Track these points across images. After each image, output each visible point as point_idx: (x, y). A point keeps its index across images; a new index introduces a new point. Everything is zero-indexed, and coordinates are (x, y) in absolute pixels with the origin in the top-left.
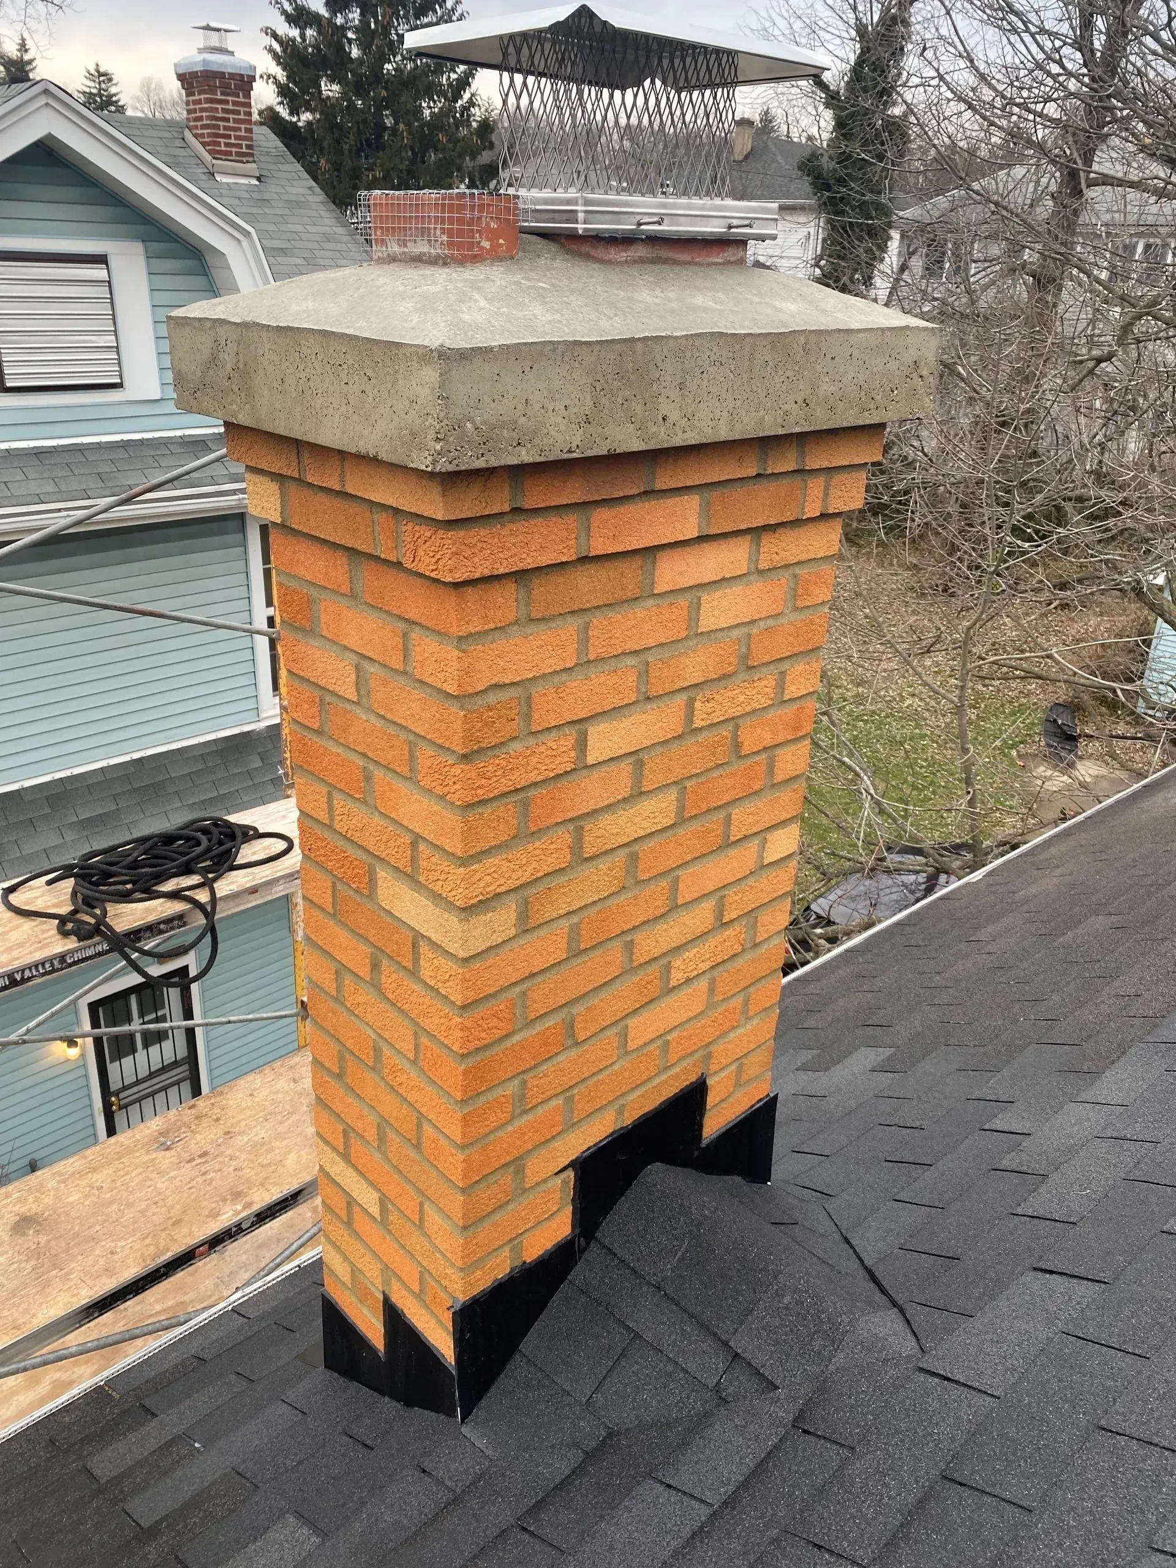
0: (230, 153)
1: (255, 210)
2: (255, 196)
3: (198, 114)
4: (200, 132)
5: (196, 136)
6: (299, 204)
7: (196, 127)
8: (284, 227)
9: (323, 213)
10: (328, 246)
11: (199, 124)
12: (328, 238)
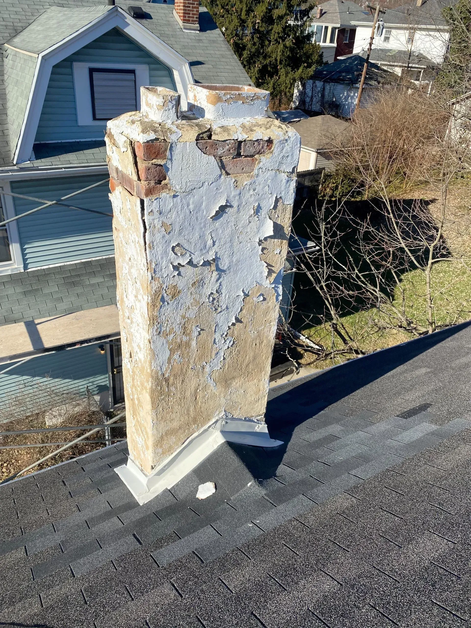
0: (189, 20)
1: (196, 44)
2: (197, 38)
3: (179, 4)
4: (179, 11)
5: (177, 13)
6: (214, 41)
7: (178, 9)
8: (207, 52)
9: (223, 46)
10: (224, 60)
11: (179, 8)
12: (223, 56)
